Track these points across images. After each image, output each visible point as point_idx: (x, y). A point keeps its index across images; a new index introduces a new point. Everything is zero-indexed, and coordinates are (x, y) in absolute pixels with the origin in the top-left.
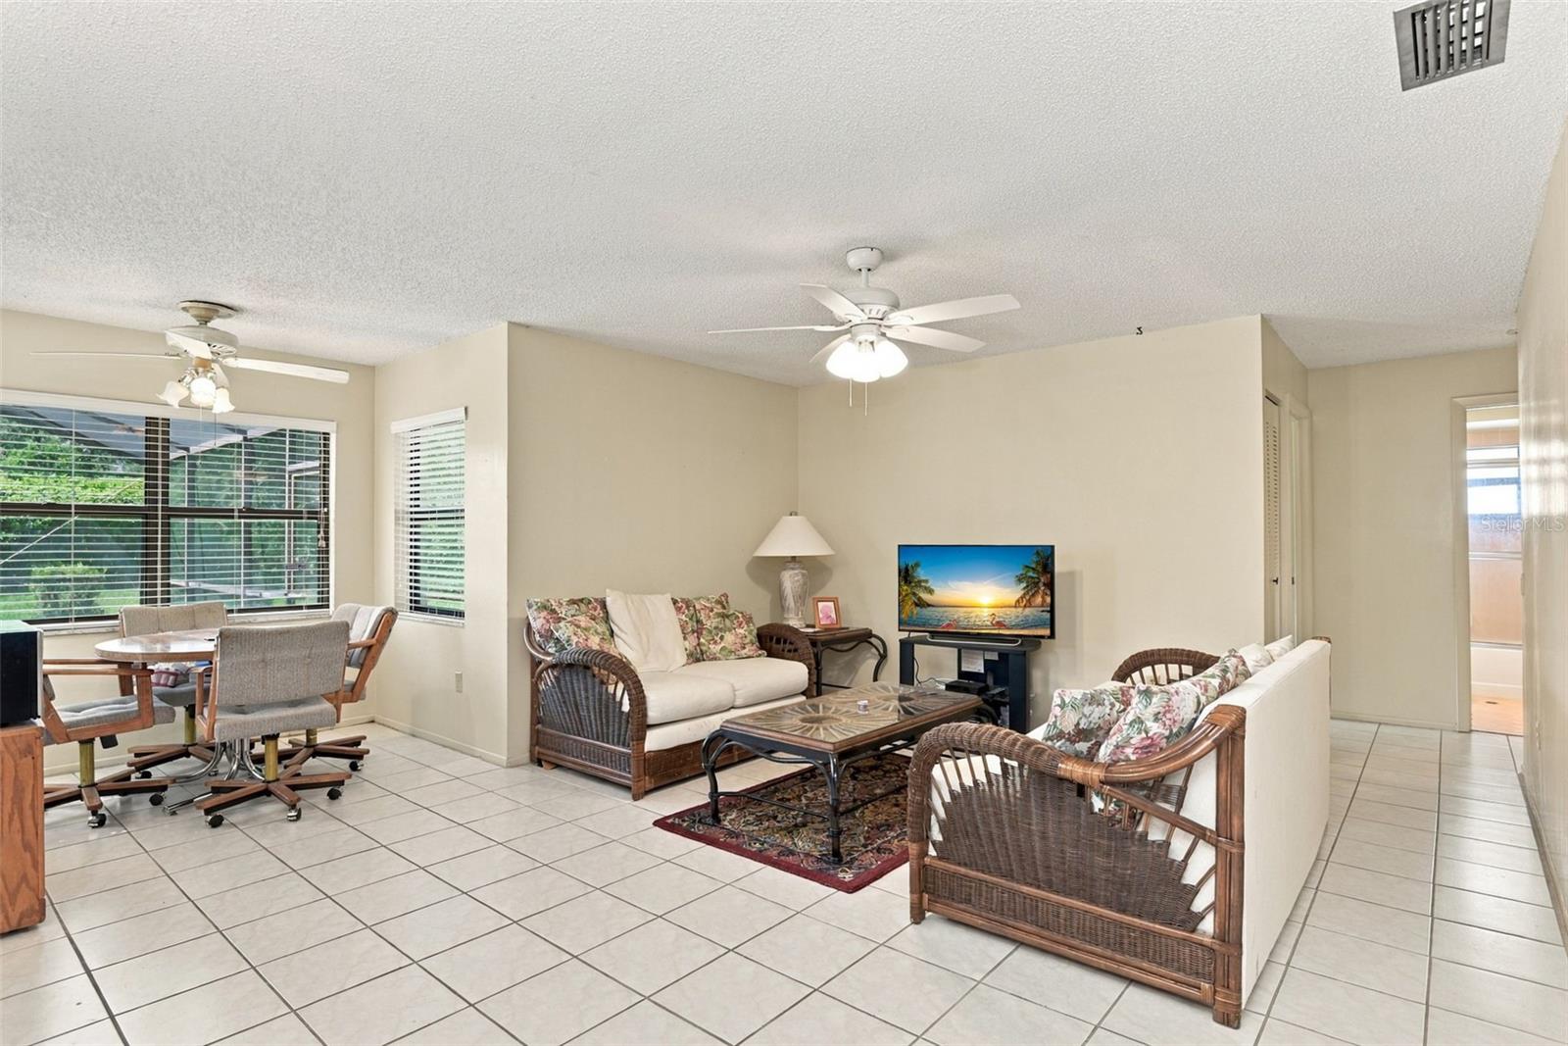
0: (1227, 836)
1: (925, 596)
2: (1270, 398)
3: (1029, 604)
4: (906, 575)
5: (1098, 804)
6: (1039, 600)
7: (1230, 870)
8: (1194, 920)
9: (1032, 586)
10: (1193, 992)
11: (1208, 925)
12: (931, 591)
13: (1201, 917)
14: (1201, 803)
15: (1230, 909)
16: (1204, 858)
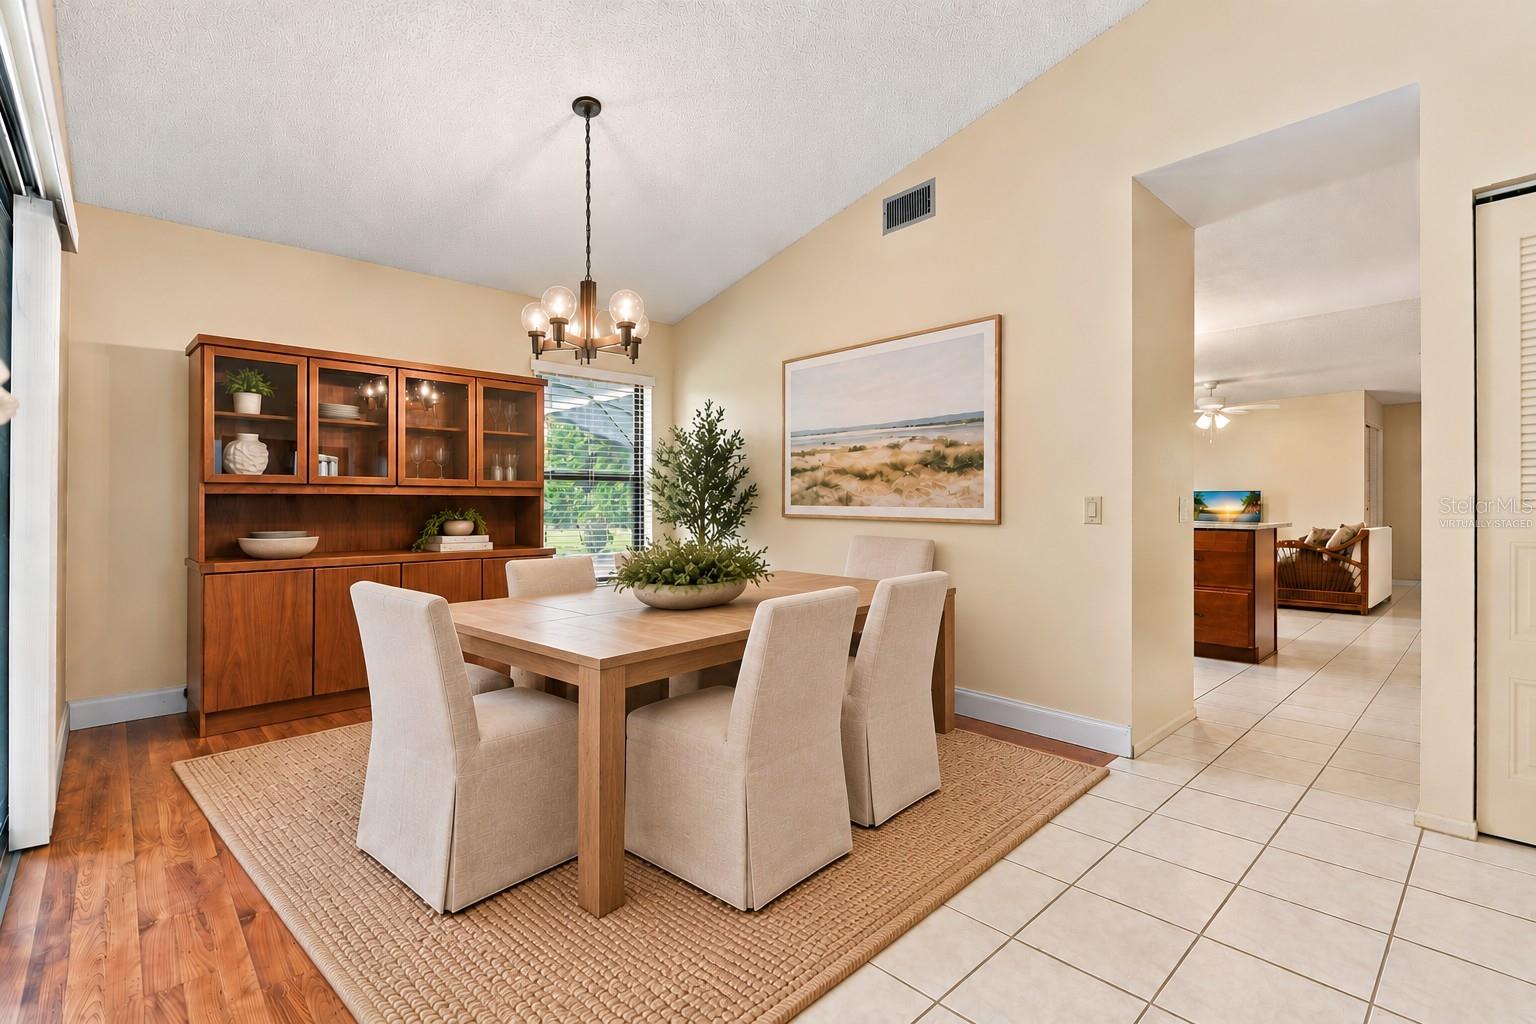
0: (1364, 564)
1: (1203, 509)
2: (1367, 426)
3: (1248, 512)
4: (1197, 500)
5: (1326, 559)
6: (1252, 510)
7: (1365, 574)
8: (1352, 588)
9: (1249, 505)
10: (1353, 609)
11: (1358, 590)
12: (1206, 506)
13: (1355, 588)
14: (1357, 557)
15: (1365, 584)
16: (1357, 571)
